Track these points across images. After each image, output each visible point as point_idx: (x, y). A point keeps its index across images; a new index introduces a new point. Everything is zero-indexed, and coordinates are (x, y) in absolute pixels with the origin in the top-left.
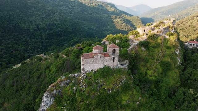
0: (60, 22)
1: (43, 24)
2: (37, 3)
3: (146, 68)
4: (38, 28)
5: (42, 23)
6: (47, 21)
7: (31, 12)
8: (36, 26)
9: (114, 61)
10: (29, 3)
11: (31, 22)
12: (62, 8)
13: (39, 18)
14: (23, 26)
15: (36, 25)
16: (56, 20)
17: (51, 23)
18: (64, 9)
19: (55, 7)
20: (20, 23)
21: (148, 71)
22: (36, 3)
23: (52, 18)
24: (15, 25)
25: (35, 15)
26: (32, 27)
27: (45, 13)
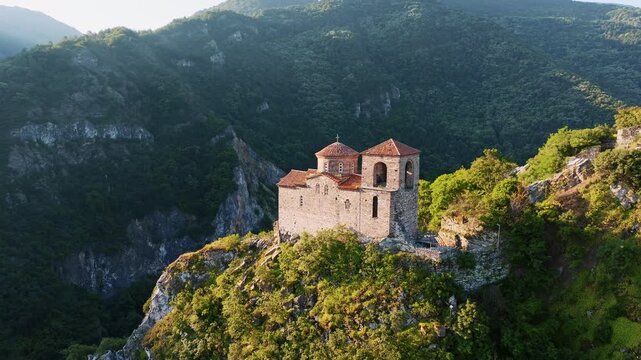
0: (581, 117)
1: (517, 124)
2: (514, 57)
3: (613, 302)
4: (498, 136)
5: (514, 121)
6: (534, 114)
7: (491, 86)
8: (491, 129)
9: (375, 215)
10: (490, 59)
11: (481, 116)
12: (609, 68)
13: (509, 105)
14: (454, 127)
15: (493, 126)
16: (567, 111)
17: (546, 120)
18: (616, 74)
19: (581, 69)
20: (449, 119)
21: (622, 320)
22: (512, 59)
23: (554, 103)
24: (432, 124)
25: (498, 95)
26: (478, 131)
27: (533, 88)
